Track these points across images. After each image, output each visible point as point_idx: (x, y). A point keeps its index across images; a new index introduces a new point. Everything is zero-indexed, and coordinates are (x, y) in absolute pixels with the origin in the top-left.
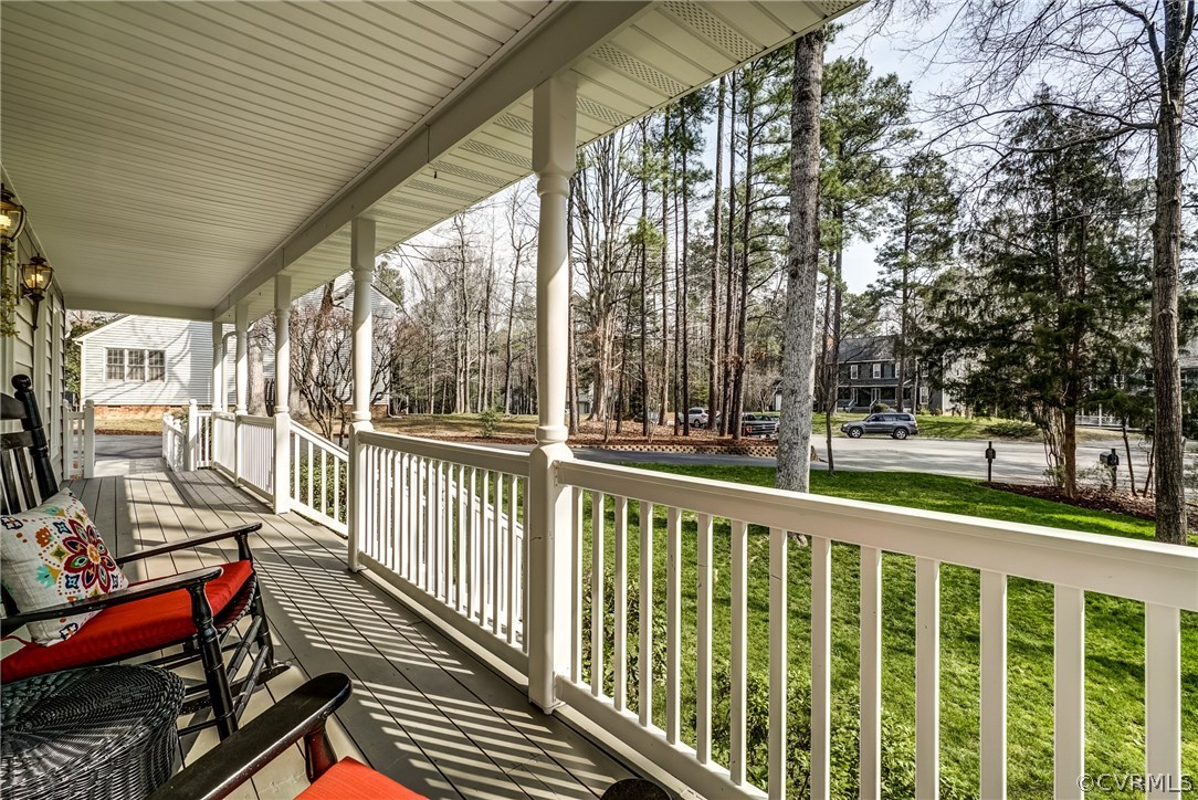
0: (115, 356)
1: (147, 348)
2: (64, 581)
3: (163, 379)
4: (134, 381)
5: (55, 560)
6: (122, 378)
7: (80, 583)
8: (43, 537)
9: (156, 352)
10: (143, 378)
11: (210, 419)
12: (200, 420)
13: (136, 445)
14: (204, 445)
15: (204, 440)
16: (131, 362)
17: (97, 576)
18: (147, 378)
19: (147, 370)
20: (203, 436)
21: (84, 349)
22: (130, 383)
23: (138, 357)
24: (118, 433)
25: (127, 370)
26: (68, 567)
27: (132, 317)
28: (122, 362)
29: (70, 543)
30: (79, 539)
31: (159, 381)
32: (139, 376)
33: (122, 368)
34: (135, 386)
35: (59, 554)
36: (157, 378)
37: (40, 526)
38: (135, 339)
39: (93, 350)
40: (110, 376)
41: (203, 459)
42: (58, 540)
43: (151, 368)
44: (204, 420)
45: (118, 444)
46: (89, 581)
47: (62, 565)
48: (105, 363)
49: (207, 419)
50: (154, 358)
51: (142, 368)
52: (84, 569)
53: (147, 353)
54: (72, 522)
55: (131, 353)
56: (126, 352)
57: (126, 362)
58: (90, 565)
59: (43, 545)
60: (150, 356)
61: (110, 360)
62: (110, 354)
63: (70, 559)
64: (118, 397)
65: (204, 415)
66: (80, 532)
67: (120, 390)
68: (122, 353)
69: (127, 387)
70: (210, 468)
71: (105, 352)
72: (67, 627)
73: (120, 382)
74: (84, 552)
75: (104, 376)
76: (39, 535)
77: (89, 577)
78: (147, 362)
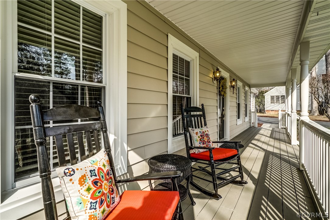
0: (272, 98)
1: (280, 95)
2: (199, 142)
3: (284, 103)
4: (277, 104)
5: (198, 138)
6: (274, 103)
7: (202, 144)
8: (197, 133)
9: (283, 96)
10: (279, 103)
11: (285, 115)
12: (282, 114)
13: (275, 120)
14: (283, 122)
15: (283, 121)
16: (281, 99)
17: (205, 143)
18: (280, 103)
19: (280, 101)
20: (283, 119)
21: (265, 96)
22: (276, 104)
23: (278, 97)
24: (272, 117)
25: (275, 101)
26: (200, 140)
27: (276, 87)
28: (274, 99)
29: (201, 136)
30: (203, 135)
31: (283, 104)
32: (278, 102)
33: (274, 100)
34: (277, 105)
35: (199, 137)
36: (283, 103)
37: (197, 131)
38: (277, 93)
39: (267, 97)
40: (271, 103)
41: (283, 126)
42: (199, 134)
43: (281, 100)
44: (283, 114)
45: (270, 120)
46: (203, 144)
47: (199, 139)
48: (270, 100)
49: (284, 114)
50: (282, 98)
51: (279, 100)
52: (203, 141)
53: (280, 96)
54: (203, 132)
55: (276, 97)
56: (275, 97)
57: (275, 99)
58: (204, 141)
59: (197, 135)
60: (281, 97)
61: (271, 99)
62: (271, 97)
63: (201, 139)
64: (273, 108)
65: (283, 113)
66: (204, 134)
67: (274, 106)
68: (274, 97)
69: (275, 105)
70: (285, 128)
71: (270, 97)
72: (198, 151)
73: (274, 104)
74: (204, 138)
75: (270, 103)
76: (196, 133)
77: (204, 143)
78: (280, 99)
